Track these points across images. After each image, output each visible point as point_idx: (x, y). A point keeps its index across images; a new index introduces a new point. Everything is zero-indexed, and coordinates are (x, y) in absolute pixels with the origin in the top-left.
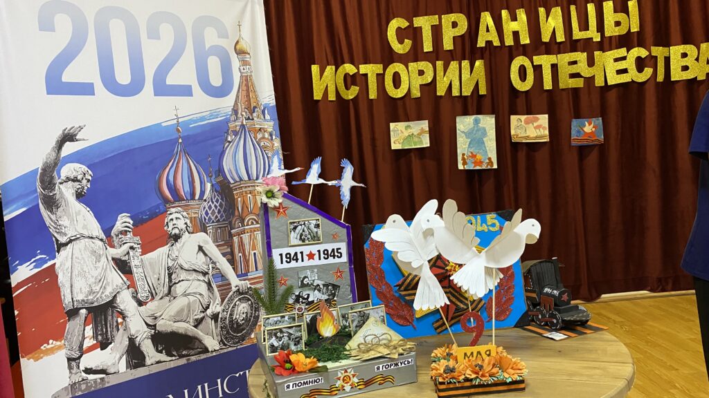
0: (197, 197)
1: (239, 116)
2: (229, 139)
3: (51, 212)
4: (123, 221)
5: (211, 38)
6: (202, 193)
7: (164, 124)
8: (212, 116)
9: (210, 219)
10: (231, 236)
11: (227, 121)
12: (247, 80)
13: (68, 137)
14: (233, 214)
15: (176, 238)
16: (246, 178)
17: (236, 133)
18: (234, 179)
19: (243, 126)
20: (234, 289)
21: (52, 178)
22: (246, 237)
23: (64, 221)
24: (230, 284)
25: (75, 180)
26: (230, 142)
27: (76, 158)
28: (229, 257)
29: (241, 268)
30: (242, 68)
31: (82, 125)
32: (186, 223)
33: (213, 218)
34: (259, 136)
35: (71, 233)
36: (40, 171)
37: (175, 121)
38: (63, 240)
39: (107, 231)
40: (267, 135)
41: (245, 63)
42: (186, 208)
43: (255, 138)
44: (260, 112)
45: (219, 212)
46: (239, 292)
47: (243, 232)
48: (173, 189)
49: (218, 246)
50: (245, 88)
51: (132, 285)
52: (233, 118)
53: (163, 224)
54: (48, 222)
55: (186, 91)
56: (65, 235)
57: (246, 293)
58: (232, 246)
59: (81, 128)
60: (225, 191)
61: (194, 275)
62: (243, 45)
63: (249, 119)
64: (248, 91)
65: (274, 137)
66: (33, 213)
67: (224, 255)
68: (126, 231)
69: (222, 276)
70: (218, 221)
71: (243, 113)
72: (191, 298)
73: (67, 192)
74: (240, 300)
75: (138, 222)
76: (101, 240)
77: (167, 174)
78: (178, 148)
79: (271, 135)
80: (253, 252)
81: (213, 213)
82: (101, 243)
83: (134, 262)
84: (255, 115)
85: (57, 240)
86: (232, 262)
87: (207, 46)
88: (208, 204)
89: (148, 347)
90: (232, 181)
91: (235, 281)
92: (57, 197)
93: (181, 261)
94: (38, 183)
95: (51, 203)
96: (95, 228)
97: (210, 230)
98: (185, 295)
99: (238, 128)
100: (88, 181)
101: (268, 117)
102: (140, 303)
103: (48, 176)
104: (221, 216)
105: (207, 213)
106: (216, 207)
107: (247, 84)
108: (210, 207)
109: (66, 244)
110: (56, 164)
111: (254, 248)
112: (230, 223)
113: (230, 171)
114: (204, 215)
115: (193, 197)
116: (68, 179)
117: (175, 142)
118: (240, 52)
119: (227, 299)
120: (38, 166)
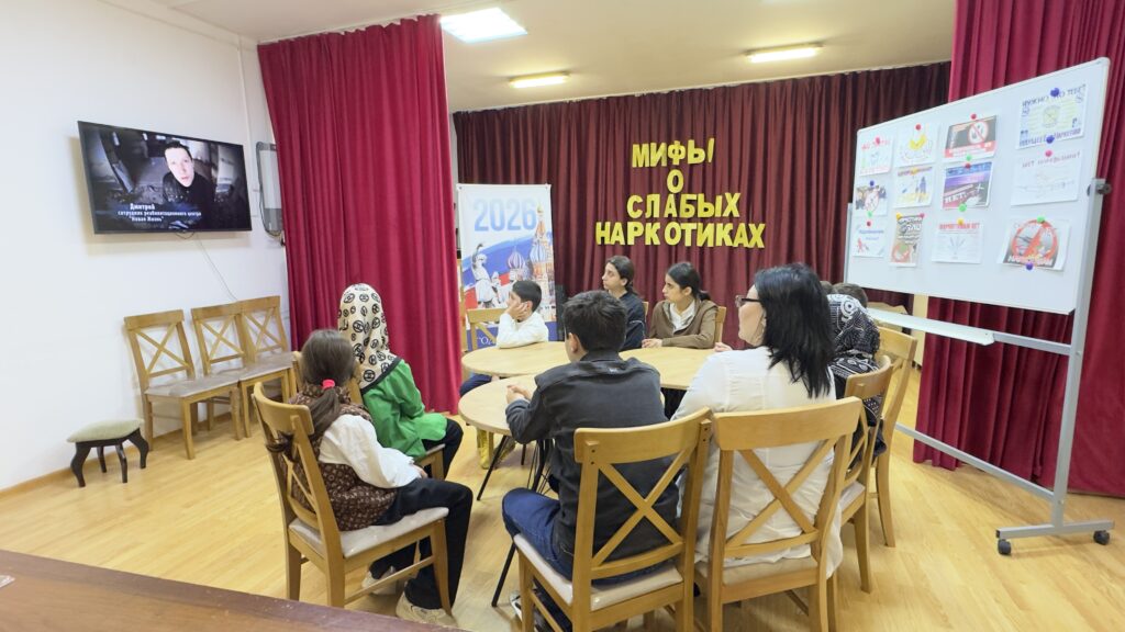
0: (520, 267)
2: (533, 246)
4: (496, 274)
5: (529, 207)
6: (522, 266)
7: (510, 241)
8: (527, 237)
11: (532, 239)
12: (541, 223)
13: (480, 245)
14: (532, 274)
15: (512, 281)
16: (538, 261)
17: (536, 243)
21: (475, 259)
23: (478, 273)
25: (482, 260)
27: (483, 252)
30: (540, 218)
31: (484, 241)
32: (516, 276)
34: (545, 244)
36: (472, 256)
37: (514, 239)
38: (478, 279)
39: (491, 277)
41: (541, 216)
42: (516, 271)
43: (543, 245)
44: (546, 235)
48: (512, 264)
50: (540, 226)
52: (535, 237)
53: (508, 276)
54: (473, 273)
56: (478, 277)
62: (541, 210)
63: (541, 238)
66: (470, 270)
68: (496, 278)
71: (539, 236)
73: (479, 264)
75: (500, 275)
76: (489, 280)
77: (511, 258)
78: (515, 249)
79: (549, 244)
83: (498, 288)
84: (543, 236)
85: (476, 279)
87: (527, 210)
90: (533, 262)
92: (477, 265)
94: (471, 260)
95: (475, 267)
96: (487, 276)
99: (537, 241)
100: (485, 260)
101: (548, 237)
106: (526, 271)
108: (524, 271)
110: (477, 254)
113: (533, 258)
115: (518, 267)
116: (480, 260)
118: (539, 212)
120: (471, 254)
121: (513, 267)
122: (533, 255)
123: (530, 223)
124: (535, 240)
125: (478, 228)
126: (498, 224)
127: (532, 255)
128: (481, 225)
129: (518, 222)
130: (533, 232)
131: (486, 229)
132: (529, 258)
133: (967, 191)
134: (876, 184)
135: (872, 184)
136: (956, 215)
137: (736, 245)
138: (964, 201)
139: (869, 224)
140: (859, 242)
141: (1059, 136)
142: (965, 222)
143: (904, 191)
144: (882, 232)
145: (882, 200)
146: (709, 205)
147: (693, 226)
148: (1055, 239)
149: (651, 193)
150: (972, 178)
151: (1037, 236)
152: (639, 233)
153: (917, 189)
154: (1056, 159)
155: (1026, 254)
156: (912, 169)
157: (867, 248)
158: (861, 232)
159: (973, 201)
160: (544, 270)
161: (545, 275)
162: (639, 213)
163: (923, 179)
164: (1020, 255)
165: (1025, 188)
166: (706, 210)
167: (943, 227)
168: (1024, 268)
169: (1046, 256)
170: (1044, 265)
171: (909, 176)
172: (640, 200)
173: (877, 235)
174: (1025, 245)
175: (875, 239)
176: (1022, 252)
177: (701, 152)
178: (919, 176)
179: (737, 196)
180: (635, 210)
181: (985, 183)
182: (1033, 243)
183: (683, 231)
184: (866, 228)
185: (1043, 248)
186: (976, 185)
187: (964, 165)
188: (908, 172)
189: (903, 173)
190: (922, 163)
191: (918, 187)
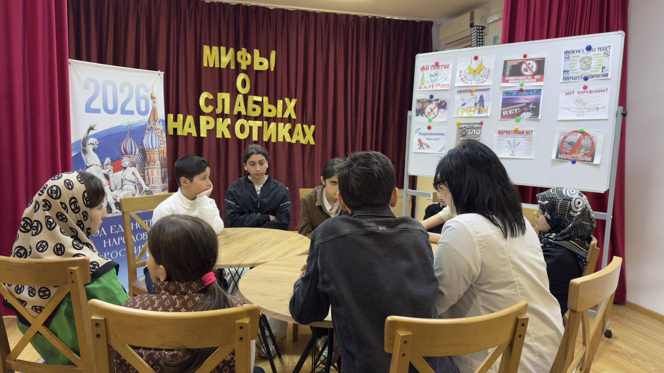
0: (133, 153)
1: (151, 123)
2: (146, 132)
3: (85, 155)
4: (108, 160)
5: (142, 92)
6: (135, 152)
7: (123, 125)
8: (140, 123)
9: (137, 162)
10: (144, 169)
11: (146, 125)
12: (154, 109)
13: (91, 129)
14: (146, 161)
15: (125, 168)
16: (151, 147)
17: (149, 130)
18: (146, 147)
19: (152, 127)
20: (144, 190)
21: (86, 143)
22: (150, 170)
23: (89, 159)
24: (143, 188)
25: (93, 144)
26: (146, 133)
27: (94, 136)
28: (143, 177)
29: (147, 183)
30: (153, 104)
31: (96, 124)
32: (129, 163)
33: (138, 162)
34: (157, 131)
35: (91, 163)
36: (82, 140)
37: (127, 124)
38: (88, 165)
39: (102, 163)
40: (160, 131)
41: (154, 102)
42: (129, 157)
43: (156, 132)
44: (158, 122)
45: (141, 160)
46: (146, 191)
47: (149, 169)
48: (125, 150)
49: (139, 173)
50: (153, 112)
51: (109, 184)
52: (148, 124)
53: (120, 163)
54: (84, 159)
55: (132, 113)
56: (89, 163)
57: (148, 192)
58: (144, 173)
59: (96, 125)
60: (143, 152)
61: (130, 183)
62: (154, 95)
63: (154, 124)
64: (154, 113)
65: (163, 132)
66: (79, 155)
67: (141, 176)
68: (108, 164)
69: (140, 184)
70: (140, 163)
71: (152, 122)
72: (129, 191)
73: (90, 148)
74: (146, 194)
75: (113, 161)
76: (100, 166)
77: (123, 144)
78: (128, 134)
79: (162, 131)
80: (152, 177)
81: (138, 160)
82: (100, 168)
83: (111, 175)
84: (156, 123)
85: (86, 165)
86: (144, 179)
87: (141, 96)
88: (137, 157)
89: (113, 207)
90: (146, 149)
91: (145, 187)
92: (87, 150)
93: (126, 177)
94: (81, 144)
95: (85, 152)
96: (98, 162)
97: (137, 166)
98: (127, 189)
99: (150, 128)
100: (97, 145)
101: (161, 124)
102: (112, 191)
103: (84, 142)
104: (141, 162)
105: (136, 160)
106: (140, 158)
107: (154, 110)
108: (137, 158)
109: (89, 167)
110: (87, 138)
111: (152, 175)
112: (144, 165)
113: (146, 145)
114: (135, 161)
115: (132, 154)
116: (91, 144)
117: (127, 132)
118: (152, 98)
119: (141, 193)
120: (81, 137)
121: (126, 153)
122: (147, 142)
123: (143, 109)
124: (147, 127)
125: (89, 110)
126: (111, 107)
127: (145, 142)
128: (93, 106)
129: (131, 106)
130: (147, 117)
131: (98, 111)
132: (142, 144)
133: (521, 108)
134: (435, 97)
135: (432, 97)
136: (511, 125)
137: (294, 141)
138: (519, 114)
139: (429, 128)
140: (420, 141)
141: (593, 77)
142: (520, 129)
143: (463, 105)
144: (443, 134)
145: (442, 110)
146: (272, 107)
147: (259, 123)
148: (593, 145)
149: (221, 91)
150: (524, 99)
151: (579, 141)
152: (211, 126)
153: (476, 104)
154: (591, 92)
155: (571, 153)
156: (472, 89)
157: (428, 147)
158: (420, 134)
159: (527, 115)
160: (157, 157)
161: (158, 162)
162: (210, 109)
163: (481, 97)
164: (566, 153)
165: (569, 109)
166: (270, 111)
167: (500, 132)
168: (570, 162)
169: (586, 154)
170: (585, 161)
171: (469, 94)
172: (211, 97)
173: (437, 137)
174: (570, 147)
175: (437, 140)
176: (568, 151)
177: (265, 62)
178: (478, 94)
179: (294, 101)
180: (207, 105)
181: (537, 103)
182: (576, 146)
183: (251, 128)
184: (427, 131)
185: (583, 150)
186: (528, 104)
187: (518, 89)
188: (468, 90)
189: (462, 91)
190: (481, 84)
191: (477, 102)
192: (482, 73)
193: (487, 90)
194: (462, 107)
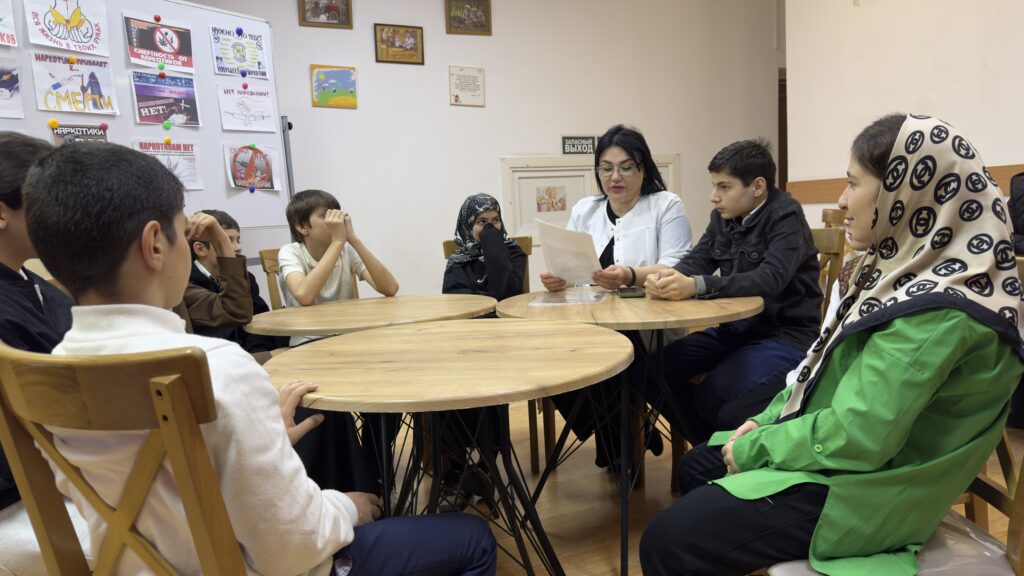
138: (167, 117)
141: (250, 73)
142: (174, 142)
143: (56, 86)
148: (268, 165)
150: (170, 92)
151: (252, 161)
154: (252, 94)
155: (246, 178)
156: (69, 56)
159: (179, 119)
164: (242, 179)
167: (143, 146)
168: (248, 191)
169: (263, 179)
170: (264, 188)
171: (63, 67)
174: (243, 170)
176: (242, 176)
182: (249, 167)
185: (259, 173)
187: (157, 72)
188: (59, 58)
189: (47, 56)
190: (87, 51)
191: (85, 85)
192: (83, 29)
193: (102, 64)
194: (54, 92)
